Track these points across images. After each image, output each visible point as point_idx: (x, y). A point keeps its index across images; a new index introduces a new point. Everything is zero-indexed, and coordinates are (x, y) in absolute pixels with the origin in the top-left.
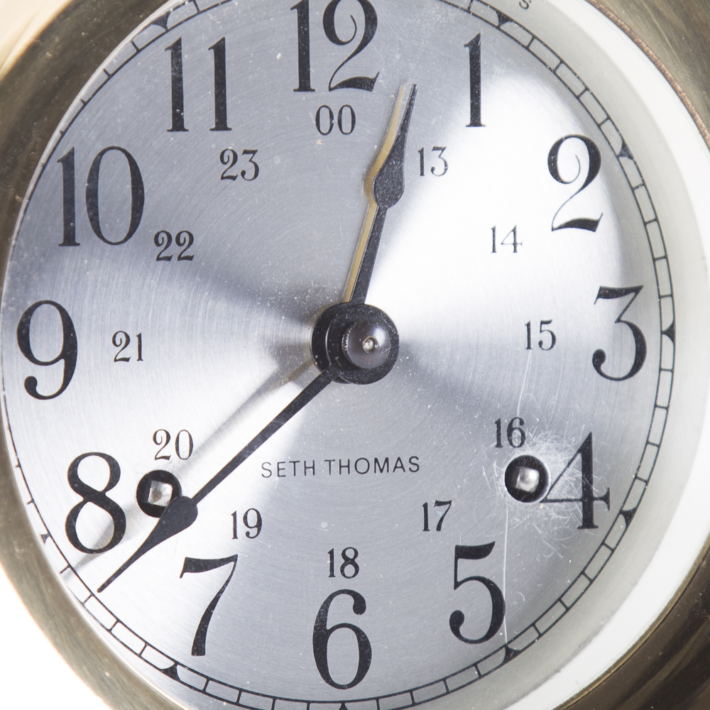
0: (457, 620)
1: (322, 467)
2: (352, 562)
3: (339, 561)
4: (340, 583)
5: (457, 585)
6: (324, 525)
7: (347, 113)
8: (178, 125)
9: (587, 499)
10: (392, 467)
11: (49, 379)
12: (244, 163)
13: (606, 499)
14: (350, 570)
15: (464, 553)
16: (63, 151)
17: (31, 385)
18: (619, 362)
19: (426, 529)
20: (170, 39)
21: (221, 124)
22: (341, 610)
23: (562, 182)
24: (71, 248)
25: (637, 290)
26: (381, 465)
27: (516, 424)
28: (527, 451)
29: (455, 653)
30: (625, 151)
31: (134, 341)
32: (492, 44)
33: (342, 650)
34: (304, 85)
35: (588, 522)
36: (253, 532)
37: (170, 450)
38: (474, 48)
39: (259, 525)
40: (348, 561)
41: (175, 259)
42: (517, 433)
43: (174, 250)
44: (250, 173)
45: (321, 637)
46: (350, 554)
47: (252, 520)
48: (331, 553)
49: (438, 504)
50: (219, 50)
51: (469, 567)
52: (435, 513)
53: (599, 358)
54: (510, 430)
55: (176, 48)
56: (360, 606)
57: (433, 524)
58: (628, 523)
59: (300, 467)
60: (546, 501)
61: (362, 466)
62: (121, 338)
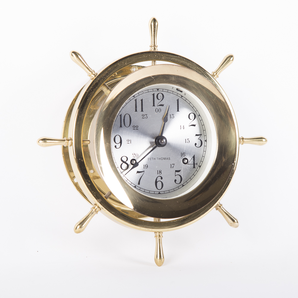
0: (175, 181)
1: (156, 159)
2: (161, 172)
3: (159, 172)
4: (159, 175)
5: (175, 176)
6: (157, 167)
7: (160, 109)
8: (136, 111)
9: (194, 164)
11: (118, 146)
12: (145, 116)
13: (197, 164)
14: (160, 173)
15: (176, 171)
16: (120, 114)
17: (116, 146)
18: (199, 144)
20: (135, 99)
21: (142, 111)
22: (159, 179)
23: (190, 119)
24: (121, 128)
25: (201, 135)
26: (165, 159)
27: (184, 153)
28: (185, 157)
29: (174, 185)
30: (199, 115)
31: (130, 141)
32: (180, 100)
33: (159, 184)
34: (154, 105)
35: (194, 167)
36: (147, 168)
37: (135, 156)
38: (178, 100)
40: (160, 172)
42: (184, 155)
43: (136, 128)
44: (146, 118)
45: (156, 182)
46: (160, 171)
47: (147, 166)
49: (173, 164)
50: (142, 100)
51: (177, 173)
52: (172, 166)
53: (196, 144)
54: (183, 154)
55: (136, 100)
56: (162, 178)
57: (172, 167)
58: (200, 168)
59: (153, 159)
60: (188, 164)
61: (162, 159)
62: (128, 140)
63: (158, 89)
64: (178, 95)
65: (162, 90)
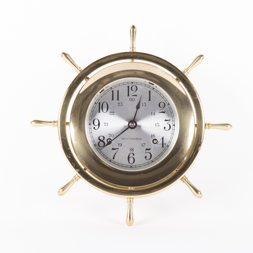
0: (146, 157)
1: (129, 139)
2: (133, 150)
3: (131, 150)
4: (131, 152)
5: (146, 153)
6: (129, 145)
7: (133, 99)
8: (113, 100)
9: (163, 144)
10: (138, 139)
11: (97, 127)
12: (121, 104)
13: (165, 144)
14: (132, 151)
15: (147, 149)
16: (99, 102)
17: (94, 128)
18: (168, 128)
19: (142, 146)
20: (112, 90)
21: (118, 100)
22: (131, 155)
23: (160, 107)
24: (99, 113)
25: (170, 120)
26: (137, 139)
28: (155, 138)
29: (145, 161)
30: (169, 104)
31: (107, 124)
32: (152, 91)
33: (131, 160)
34: (128, 95)
35: (163, 147)
36: (121, 146)
37: (111, 136)
38: (150, 92)
39: (121, 145)
40: (132, 150)
41: (112, 115)
43: (112, 114)
44: (121, 105)
45: (129, 158)
46: (133, 149)
47: (121, 144)
48: (130, 149)
49: (144, 144)
50: (118, 91)
51: (147, 151)
52: (143, 145)
53: (165, 128)
54: (153, 136)
55: (113, 91)
56: (134, 155)
57: (143, 146)
58: (168, 147)
59: (127, 139)
60: (157, 144)
61: (134, 139)
62: (105, 123)
63: (132, 83)
64: (150, 87)
65: (136, 83)
